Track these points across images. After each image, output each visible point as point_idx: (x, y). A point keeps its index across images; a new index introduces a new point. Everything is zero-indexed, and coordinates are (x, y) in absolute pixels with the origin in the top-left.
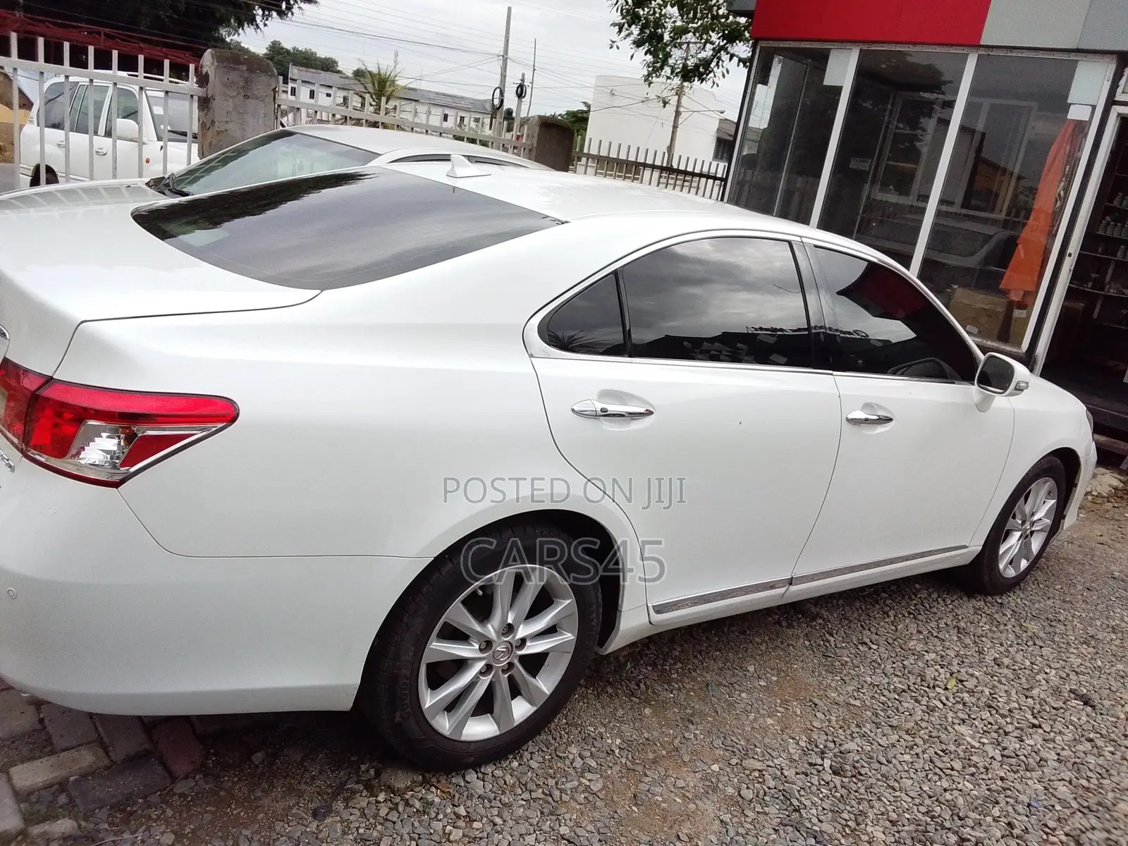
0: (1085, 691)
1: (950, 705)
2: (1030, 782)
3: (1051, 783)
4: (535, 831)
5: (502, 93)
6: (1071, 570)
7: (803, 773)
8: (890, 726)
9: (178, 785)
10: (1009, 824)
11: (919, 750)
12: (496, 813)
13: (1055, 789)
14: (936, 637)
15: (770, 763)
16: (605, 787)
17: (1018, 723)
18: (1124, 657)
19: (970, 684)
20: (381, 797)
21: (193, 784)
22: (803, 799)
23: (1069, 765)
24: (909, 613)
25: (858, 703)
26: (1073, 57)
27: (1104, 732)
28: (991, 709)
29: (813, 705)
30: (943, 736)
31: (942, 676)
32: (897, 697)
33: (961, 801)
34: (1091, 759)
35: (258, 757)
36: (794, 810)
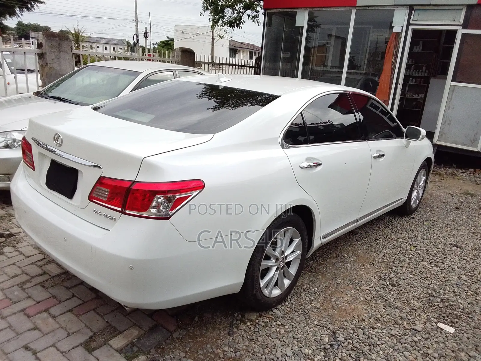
0: (454, 243)
1: (416, 255)
2: (453, 277)
3: (460, 276)
4: (307, 325)
5: (137, 37)
6: (429, 202)
7: (382, 288)
8: (400, 266)
9: (174, 335)
10: (454, 292)
11: (414, 273)
12: (290, 322)
13: (462, 278)
14: (398, 233)
15: (370, 286)
16: (321, 305)
17: (440, 258)
18: (460, 229)
19: (418, 247)
20: (249, 324)
21: (179, 333)
22: (387, 296)
23: (462, 269)
24: (386, 226)
25: (386, 260)
26: (392, 8)
27: (467, 256)
28: (429, 255)
29: (372, 264)
30: (419, 267)
31: (408, 246)
32: (398, 256)
33: (435, 287)
34: (468, 266)
35: (196, 319)
36: (386, 301)
